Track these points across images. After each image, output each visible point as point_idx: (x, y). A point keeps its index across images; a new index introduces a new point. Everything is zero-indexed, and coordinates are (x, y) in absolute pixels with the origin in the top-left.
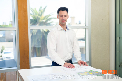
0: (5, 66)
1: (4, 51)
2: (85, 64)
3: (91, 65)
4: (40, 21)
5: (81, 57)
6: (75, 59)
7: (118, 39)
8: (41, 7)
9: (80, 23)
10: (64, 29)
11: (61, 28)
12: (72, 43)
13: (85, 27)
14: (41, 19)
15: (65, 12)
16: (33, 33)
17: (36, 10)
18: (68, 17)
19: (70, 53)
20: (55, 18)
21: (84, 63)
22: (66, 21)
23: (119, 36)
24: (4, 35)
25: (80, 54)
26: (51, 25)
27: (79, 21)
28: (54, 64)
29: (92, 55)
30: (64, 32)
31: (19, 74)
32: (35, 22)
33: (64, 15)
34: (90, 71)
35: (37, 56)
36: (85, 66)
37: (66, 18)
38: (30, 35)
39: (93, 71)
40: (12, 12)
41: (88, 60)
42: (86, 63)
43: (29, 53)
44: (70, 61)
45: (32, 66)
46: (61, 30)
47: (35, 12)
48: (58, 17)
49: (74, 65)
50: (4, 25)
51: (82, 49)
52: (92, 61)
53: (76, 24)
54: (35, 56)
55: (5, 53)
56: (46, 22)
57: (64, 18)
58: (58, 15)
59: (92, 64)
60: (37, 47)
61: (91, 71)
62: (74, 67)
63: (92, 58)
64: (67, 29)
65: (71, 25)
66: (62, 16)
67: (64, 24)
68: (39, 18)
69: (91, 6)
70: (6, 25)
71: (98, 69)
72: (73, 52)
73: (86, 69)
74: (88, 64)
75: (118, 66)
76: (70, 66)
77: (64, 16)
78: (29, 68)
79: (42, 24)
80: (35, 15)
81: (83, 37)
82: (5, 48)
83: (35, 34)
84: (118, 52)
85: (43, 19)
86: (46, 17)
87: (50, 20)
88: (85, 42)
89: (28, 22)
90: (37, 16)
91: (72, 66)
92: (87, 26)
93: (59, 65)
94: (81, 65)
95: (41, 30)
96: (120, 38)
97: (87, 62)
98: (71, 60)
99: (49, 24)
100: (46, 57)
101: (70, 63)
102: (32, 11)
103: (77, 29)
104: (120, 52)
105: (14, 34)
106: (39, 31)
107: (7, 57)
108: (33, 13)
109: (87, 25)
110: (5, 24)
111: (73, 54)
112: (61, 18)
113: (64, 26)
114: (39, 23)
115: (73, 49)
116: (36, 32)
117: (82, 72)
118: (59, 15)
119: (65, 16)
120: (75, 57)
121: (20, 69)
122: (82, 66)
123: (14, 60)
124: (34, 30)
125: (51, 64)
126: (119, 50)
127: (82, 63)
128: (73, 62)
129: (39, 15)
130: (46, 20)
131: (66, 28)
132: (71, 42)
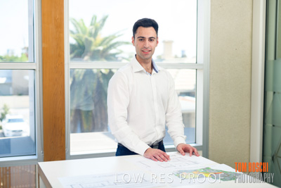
0: (10, 153)
1: (8, 117)
2: (193, 152)
3: (206, 155)
4: (93, 48)
5: (185, 137)
6: (172, 140)
7: (270, 94)
8: (95, 18)
9: (184, 56)
10: (147, 70)
11: (139, 67)
12: (165, 103)
13: (196, 67)
14: (94, 43)
15: (149, 32)
17: (84, 24)
18: (157, 42)
19: (160, 125)
20: (127, 43)
21: (191, 151)
22: (151, 51)
23: (274, 88)
24: (10, 78)
25: (183, 130)
27: (183, 51)
28: (123, 151)
29: (210, 132)
31: (41, 173)
32: (80, 50)
33: (147, 36)
34: (204, 169)
35: (82, 131)
36: (194, 157)
37: (153, 44)
38: (68, 81)
39: (212, 168)
40: (29, 26)
41: (200, 142)
42: (196, 151)
43: (64, 123)
44: (160, 145)
45: (71, 154)
46: (141, 72)
47: (81, 28)
48: (133, 42)
49: (168, 153)
50: (10, 55)
51: (187, 117)
52: (210, 146)
53: (176, 57)
55: (10, 121)
56: (105, 51)
57: (148, 43)
58: (134, 37)
59: (210, 153)
60: (83, 109)
61: (207, 170)
62: (167, 158)
63: (210, 138)
64: (155, 70)
66: (142, 39)
67: (147, 59)
68: (90, 43)
69: (211, 18)
70: (15, 55)
71: (223, 165)
72: (166, 122)
73: (195, 163)
74: (200, 152)
75: (269, 158)
76: (158, 157)
77: (147, 40)
78: (63, 158)
79: (96, 55)
80: (81, 34)
81: (191, 88)
82: (11, 110)
84: (269, 125)
85: (100, 45)
86: (107, 40)
87: (115, 48)
88: (194, 99)
89: (63, 51)
90: (86, 36)
91: (163, 157)
92: (200, 65)
93: (133, 153)
94: (184, 153)
96: (274, 93)
97: (198, 148)
98: (162, 141)
99: (114, 55)
100: (105, 134)
101: (159, 148)
102: (75, 26)
103: (176, 70)
104: (274, 126)
105: (30, 78)
107: (14, 131)
108: (77, 30)
109: (201, 61)
110: (12, 53)
111: (167, 128)
112: (141, 44)
113: (147, 63)
114: (89, 54)
115: (166, 118)
117: (186, 171)
118: (137, 36)
119: (151, 39)
120: (171, 135)
121: (44, 161)
122: (187, 157)
123: (29, 138)
125: (115, 151)
126: (273, 121)
127: (186, 150)
128: (166, 147)
129: (91, 35)
130: (105, 47)
131: (152, 67)
132: (163, 101)
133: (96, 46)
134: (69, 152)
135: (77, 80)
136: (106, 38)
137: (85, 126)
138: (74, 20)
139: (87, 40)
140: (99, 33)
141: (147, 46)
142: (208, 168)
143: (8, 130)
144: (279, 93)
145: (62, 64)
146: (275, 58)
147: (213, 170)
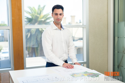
0: (0, 67)
1: (2, 51)
3: (88, 67)
4: (39, 20)
7: (116, 38)
8: (39, 6)
9: (80, 22)
10: (59, 28)
11: (55, 27)
13: (83, 27)
14: (39, 18)
15: (60, 11)
16: (32, 32)
17: (35, 9)
18: (63, 15)
19: (66, 53)
23: (118, 35)
24: (3, 34)
26: (50, 24)
27: (80, 20)
29: (90, 56)
30: (59, 31)
31: (10, 76)
33: (59, 13)
34: (84, 72)
35: (35, 56)
39: (88, 72)
41: (85, 60)
44: (66, 62)
45: (27, 67)
46: (56, 29)
47: (34, 11)
50: (3, 24)
51: (79, 50)
53: (77, 23)
54: (34, 56)
55: (3, 53)
56: (45, 21)
57: (59, 16)
58: (53, 13)
61: (86, 73)
63: (90, 59)
64: (63, 28)
65: (71, 24)
66: (57, 14)
67: (59, 23)
68: (38, 17)
70: (5, 24)
71: (93, 70)
72: (68, 52)
74: (85, 65)
75: (116, 67)
76: (69, 67)
77: (59, 15)
78: (23, 69)
79: (41, 23)
80: (34, 14)
81: (81, 36)
82: (4, 48)
83: (34, 33)
84: (116, 52)
85: (42, 18)
86: (46, 16)
87: (49, 19)
90: (36, 14)
91: (71, 67)
92: (85, 26)
95: (40, 30)
96: (118, 37)
98: (67, 60)
99: (49, 23)
102: (31, 10)
103: (77, 28)
104: (118, 52)
106: (38, 30)
107: (5, 57)
108: (32, 12)
110: (4, 23)
112: (56, 16)
113: (59, 25)
114: (37, 22)
116: (35, 31)
117: (77, 73)
118: (54, 13)
119: (60, 14)
124: (32, 29)
125: (46, 65)
126: (118, 50)
129: (38, 14)
130: (45, 19)
131: (61, 27)
132: (66, 42)
133: (41, 19)
134: (26, 66)
135: (32, 34)
136: (45, 15)
137: (36, 54)
138: (30, 7)
139: (36, 16)
140: (42, 13)
141: (59, 17)
142: (86, 72)
143: (2, 57)
144: (120, 37)
145: (21, 26)
146: (118, 22)
147: (88, 73)
